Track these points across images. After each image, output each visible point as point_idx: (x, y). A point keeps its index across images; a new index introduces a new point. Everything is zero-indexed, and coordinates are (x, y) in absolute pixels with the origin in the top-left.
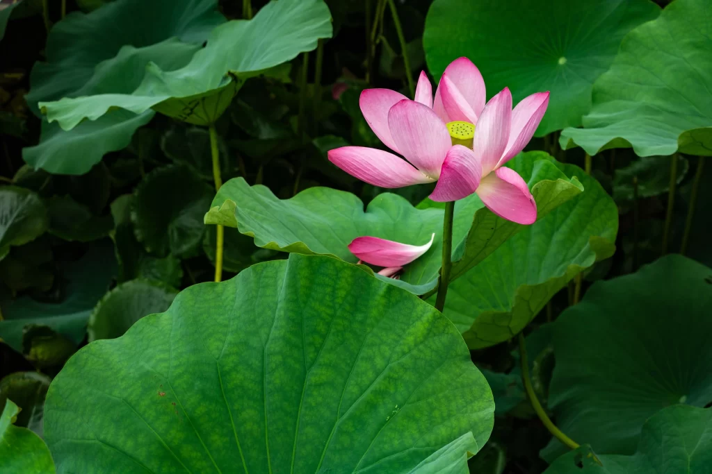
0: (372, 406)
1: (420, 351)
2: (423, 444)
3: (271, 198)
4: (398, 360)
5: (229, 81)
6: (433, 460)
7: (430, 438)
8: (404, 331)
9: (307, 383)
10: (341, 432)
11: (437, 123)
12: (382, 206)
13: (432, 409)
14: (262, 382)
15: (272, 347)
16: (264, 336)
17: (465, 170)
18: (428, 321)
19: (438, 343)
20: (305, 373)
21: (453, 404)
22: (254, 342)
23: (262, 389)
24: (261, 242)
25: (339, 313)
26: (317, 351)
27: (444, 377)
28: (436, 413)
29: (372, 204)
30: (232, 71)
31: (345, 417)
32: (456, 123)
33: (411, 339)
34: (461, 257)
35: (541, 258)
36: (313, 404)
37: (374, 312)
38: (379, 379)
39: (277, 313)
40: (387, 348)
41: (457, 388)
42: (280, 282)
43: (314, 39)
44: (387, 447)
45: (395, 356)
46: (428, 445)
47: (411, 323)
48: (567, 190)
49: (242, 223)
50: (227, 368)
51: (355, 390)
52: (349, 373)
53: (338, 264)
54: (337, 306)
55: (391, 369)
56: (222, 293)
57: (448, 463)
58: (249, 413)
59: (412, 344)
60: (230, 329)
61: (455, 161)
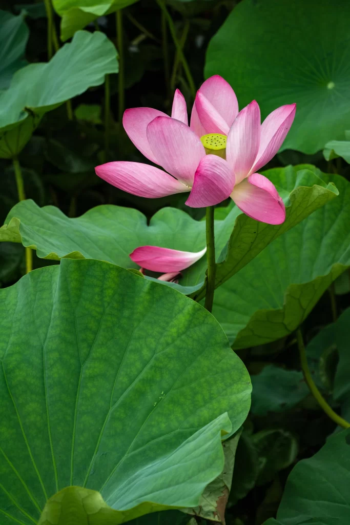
0: (140, 393)
1: (183, 341)
2: (188, 426)
3: (59, 216)
4: (163, 350)
5: (26, 115)
6: (194, 439)
7: (193, 420)
8: (167, 323)
9: (82, 376)
10: (113, 418)
11: (190, 136)
12: (163, 219)
13: (196, 394)
14: (43, 378)
15: (51, 344)
16: (42, 336)
17: (217, 177)
18: (189, 314)
19: (199, 332)
20: (80, 367)
21: (214, 388)
22: (34, 342)
23: (43, 384)
24: (43, 253)
25: (108, 310)
26: (90, 346)
27: (205, 363)
28: (199, 397)
29: (154, 218)
30: (28, 106)
31: (117, 405)
32: (210, 136)
33: (174, 330)
34: (225, 259)
35: (312, 260)
36: (89, 395)
37: (140, 308)
38: (146, 369)
39: (53, 314)
40: (152, 340)
41: (217, 373)
42: (54, 286)
43: (102, 75)
44: (155, 431)
45: (160, 347)
46: (192, 426)
47: (174, 315)
48: (323, 195)
49: (27, 238)
50: (11, 366)
51: (125, 380)
52: (119, 364)
53: (104, 266)
54: (106, 304)
55: (157, 359)
56: (5, 299)
57: (206, 441)
58: (32, 406)
59: (175, 335)
60: (13, 331)
61: (207, 169)
